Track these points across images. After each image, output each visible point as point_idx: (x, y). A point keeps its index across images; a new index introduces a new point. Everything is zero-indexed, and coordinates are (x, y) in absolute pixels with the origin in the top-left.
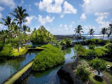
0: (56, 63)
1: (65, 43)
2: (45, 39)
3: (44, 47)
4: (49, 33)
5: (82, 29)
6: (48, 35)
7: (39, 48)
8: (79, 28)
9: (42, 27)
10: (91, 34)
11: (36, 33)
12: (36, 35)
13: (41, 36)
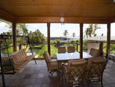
0: (54, 55)
1: (56, 42)
2: (40, 40)
3: (42, 46)
4: (43, 35)
5: (68, 33)
6: (43, 36)
7: (38, 46)
8: (66, 32)
9: (38, 30)
10: (73, 36)
11: (33, 35)
12: (33, 37)
13: (37, 38)
